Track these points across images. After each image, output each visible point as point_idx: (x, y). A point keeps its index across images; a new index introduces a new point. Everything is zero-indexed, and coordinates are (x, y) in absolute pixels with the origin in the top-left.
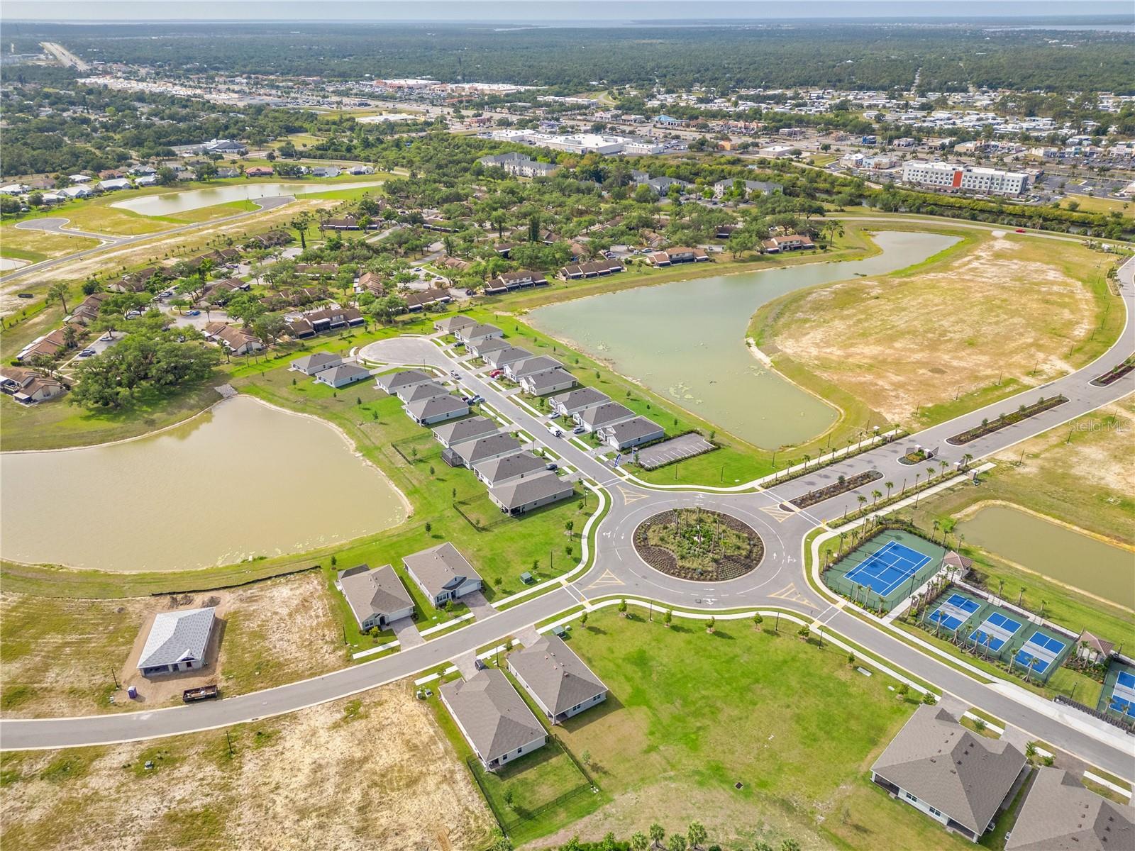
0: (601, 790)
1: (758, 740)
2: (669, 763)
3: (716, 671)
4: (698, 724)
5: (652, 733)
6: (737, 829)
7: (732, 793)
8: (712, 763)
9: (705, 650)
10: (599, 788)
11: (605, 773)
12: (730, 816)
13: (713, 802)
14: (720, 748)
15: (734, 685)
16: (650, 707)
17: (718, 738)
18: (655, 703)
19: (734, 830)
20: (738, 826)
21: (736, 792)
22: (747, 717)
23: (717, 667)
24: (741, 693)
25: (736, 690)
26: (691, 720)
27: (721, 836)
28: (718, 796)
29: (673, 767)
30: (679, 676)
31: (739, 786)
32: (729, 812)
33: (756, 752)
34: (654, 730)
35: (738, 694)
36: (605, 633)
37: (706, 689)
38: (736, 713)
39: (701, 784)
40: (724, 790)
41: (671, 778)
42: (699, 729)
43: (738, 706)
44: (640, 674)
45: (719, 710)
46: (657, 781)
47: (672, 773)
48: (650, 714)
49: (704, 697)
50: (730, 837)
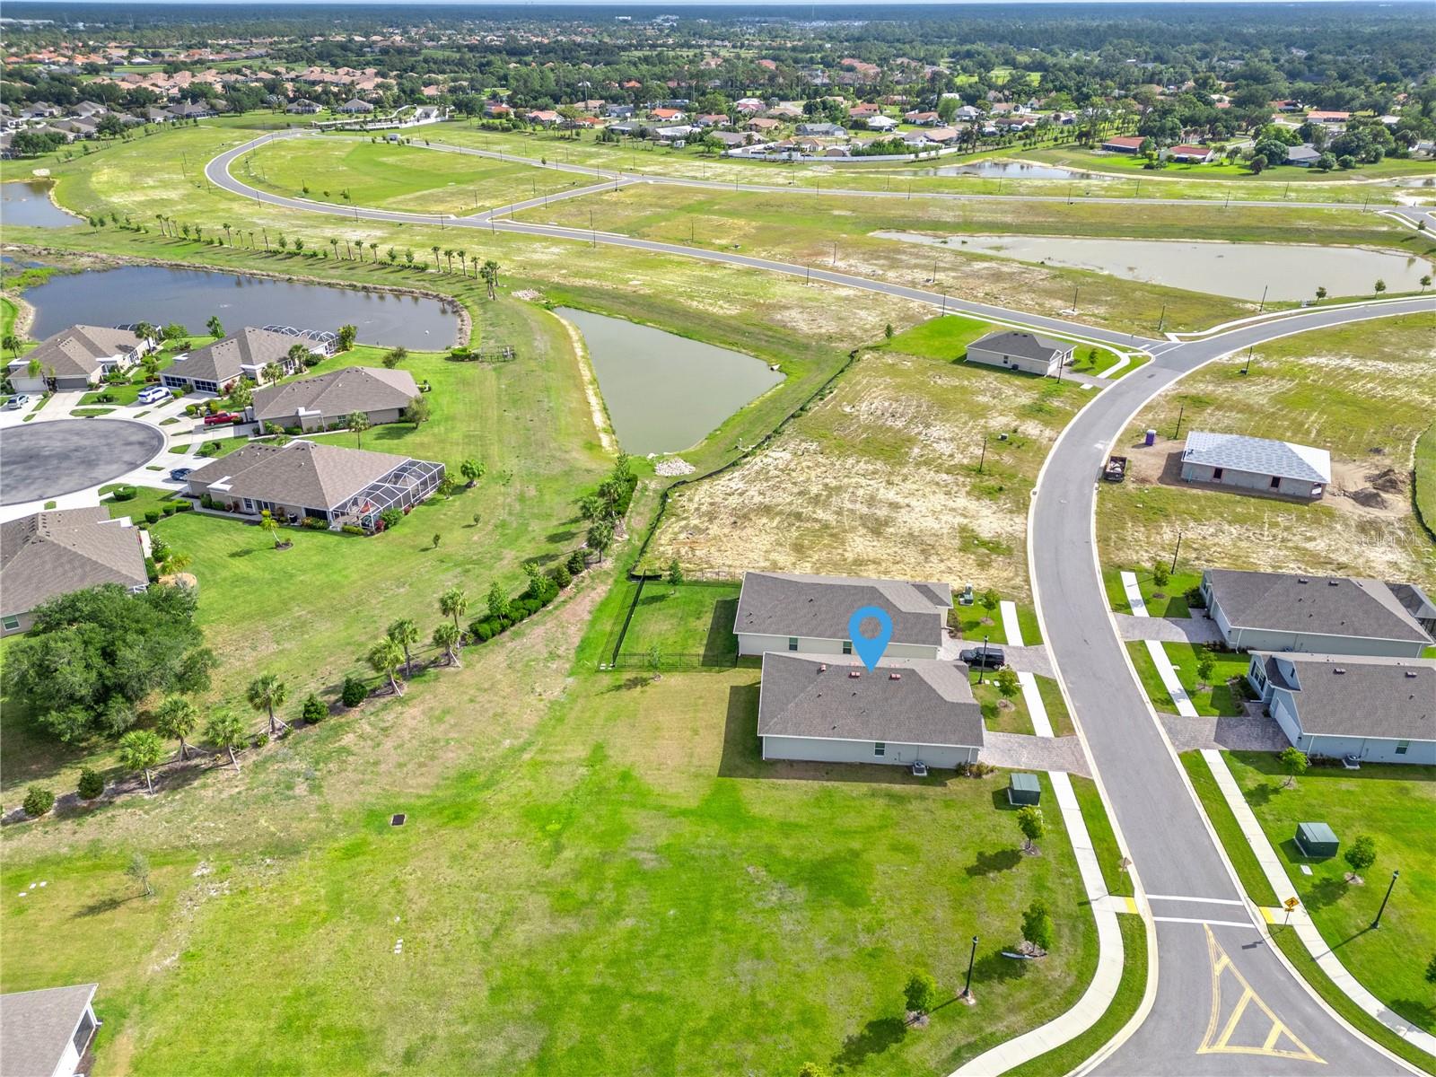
0: (598, 671)
1: (424, 918)
2: (549, 763)
3: (660, 999)
4: (567, 854)
5: (625, 777)
6: (350, 753)
7: (402, 801)
8: (474, 815)
9: (750, 1034)
10: (605, 671)
11: (618, 688)
12: (376, 763)
13: (421, 765)
14: (486, 846)
15: (585, 999)
16: (684, 813)
17: (508, 861)
18: (687, 828)
19: (354, 749)
20: (351, 758)
21: (398, 807)
22: (486, 946)
23: (671, 1014)
24: (550, 992)
25: (571, 990)
26: (592, 850)
27: (368, 728)
28: (422, 780)
29: (535, 764)
30: (718, 915)
31: (399, 820)
32: (383, 767)
33: (410, 894)
34: (631, 784)
35: (554, 982)
36: (972, 872)
37: (632, 935)
38: (519, 935)
39: (465, 777)
40: (419, 797)
41: (523, 749)
42: (558, 848)
43: (529, 952)
44: (788, 854)
45: (556, 913)
46: (538, 732)
47: (526, 756)
48: (669, 802)
49: (616, 913)
50: (351, 735)
